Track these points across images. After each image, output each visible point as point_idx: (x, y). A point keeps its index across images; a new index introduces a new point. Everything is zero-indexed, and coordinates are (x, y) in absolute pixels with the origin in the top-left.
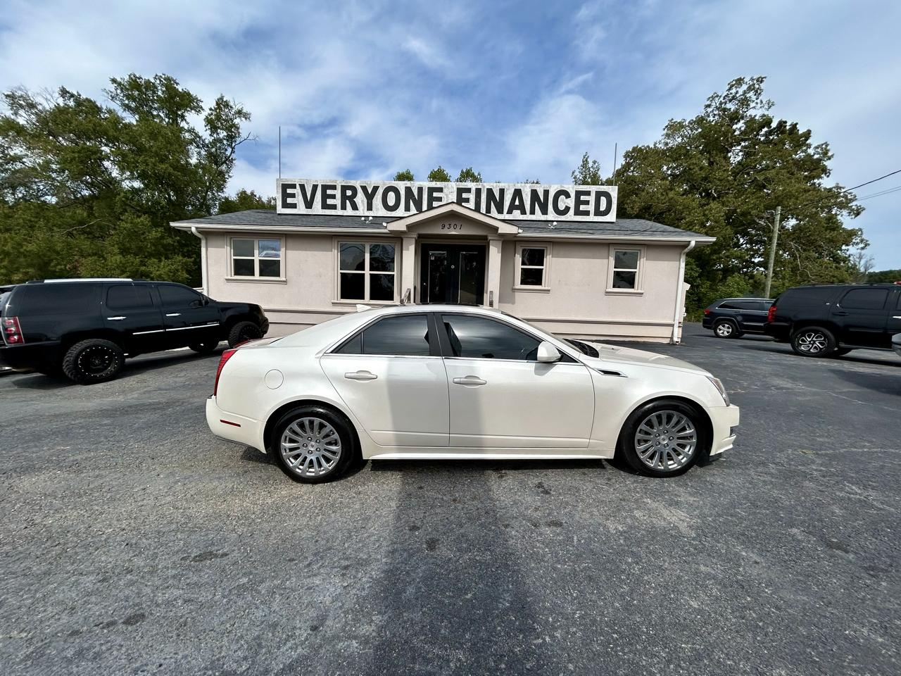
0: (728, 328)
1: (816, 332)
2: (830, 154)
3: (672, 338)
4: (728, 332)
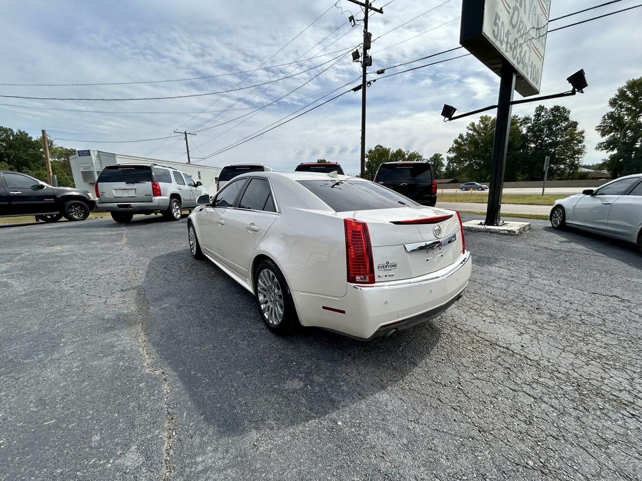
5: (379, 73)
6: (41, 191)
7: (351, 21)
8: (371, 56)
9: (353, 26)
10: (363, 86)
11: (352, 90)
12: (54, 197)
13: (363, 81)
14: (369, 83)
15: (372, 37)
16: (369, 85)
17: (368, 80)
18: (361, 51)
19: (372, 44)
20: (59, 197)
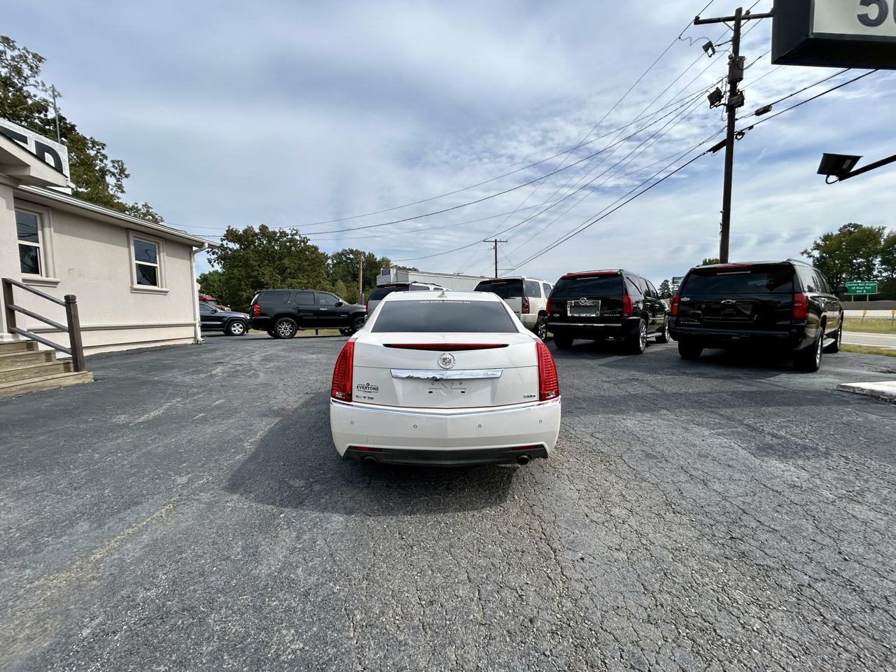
0: (238, 325)
1: (287, 321)
2: (126, 173)
3: (195, 338)
4: (241, 328)
5: (758, 113)
6: (340, 308)
7: (706, 51)
8: (741, 92)
9: (710, 56)
10: (728, 143)
11: (710, 151)
12: (347, 313)
13: (728, 134)
14: (741, 133)
15: (745, 62)
16: (739, 137)
17: (737, 129)
18: (725, 88)
19: (745, 72)
20: (351, 313)
